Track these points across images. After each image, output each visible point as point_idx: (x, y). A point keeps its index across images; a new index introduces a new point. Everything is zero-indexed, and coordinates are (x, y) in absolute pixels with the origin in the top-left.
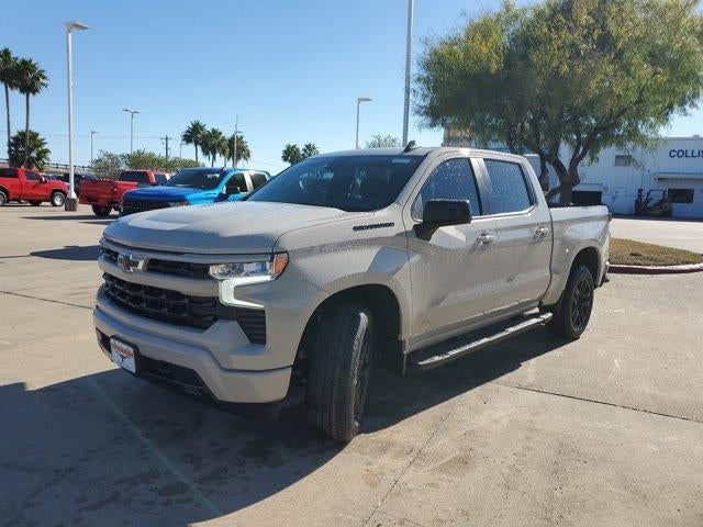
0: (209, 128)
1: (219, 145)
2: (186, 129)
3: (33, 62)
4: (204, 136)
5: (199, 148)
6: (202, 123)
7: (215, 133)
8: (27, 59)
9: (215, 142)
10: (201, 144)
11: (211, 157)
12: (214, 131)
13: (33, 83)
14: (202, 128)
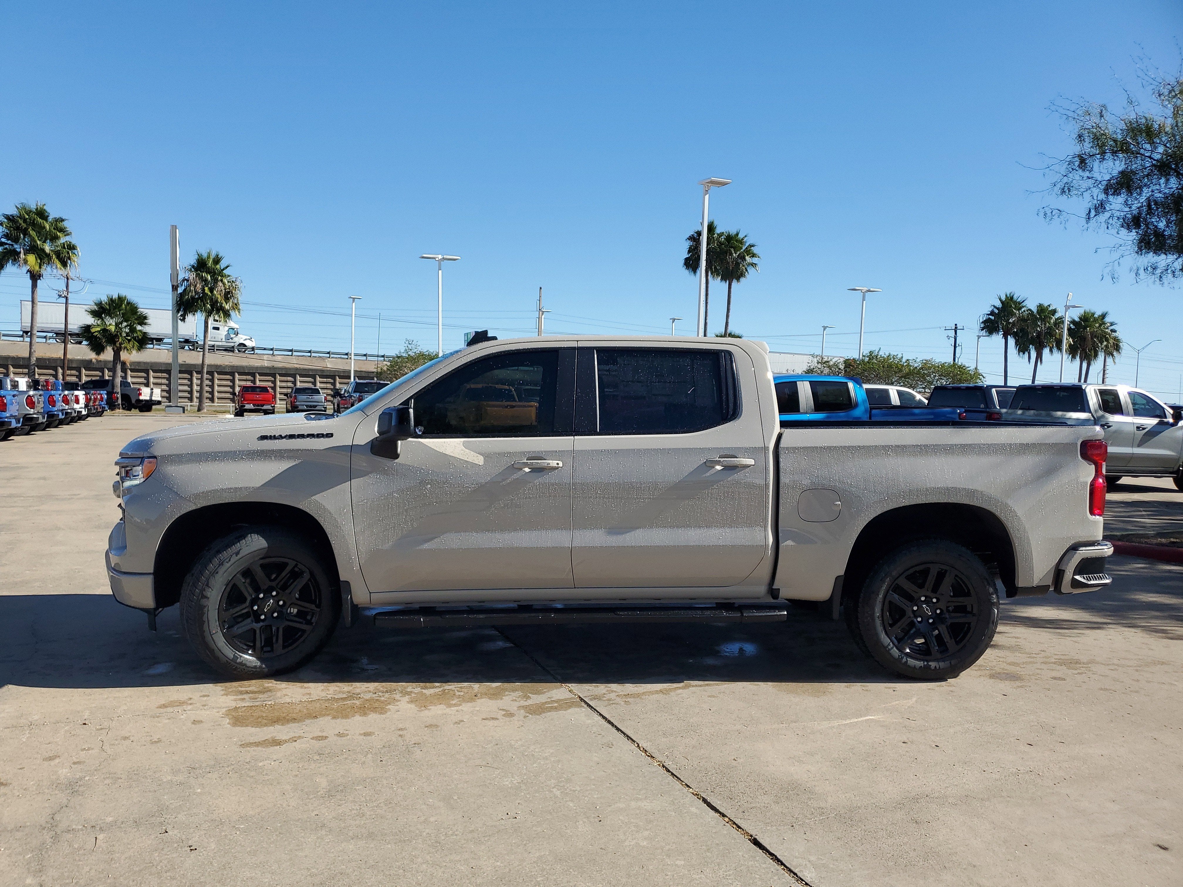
0: (1032, 305)
1: (1050, 333)
2: (988, 309)
3: (741, 236)
4: (1022, 320)
5: (1011, 341)
6: (1018, 296)
7: (1044, 312)
8: (733, 232)
9: (1041, 327)
10: (1015, 335)
11: (1034, 354)
12: (1042, 309)
13: (738, 264)
14: (1019, 305)
